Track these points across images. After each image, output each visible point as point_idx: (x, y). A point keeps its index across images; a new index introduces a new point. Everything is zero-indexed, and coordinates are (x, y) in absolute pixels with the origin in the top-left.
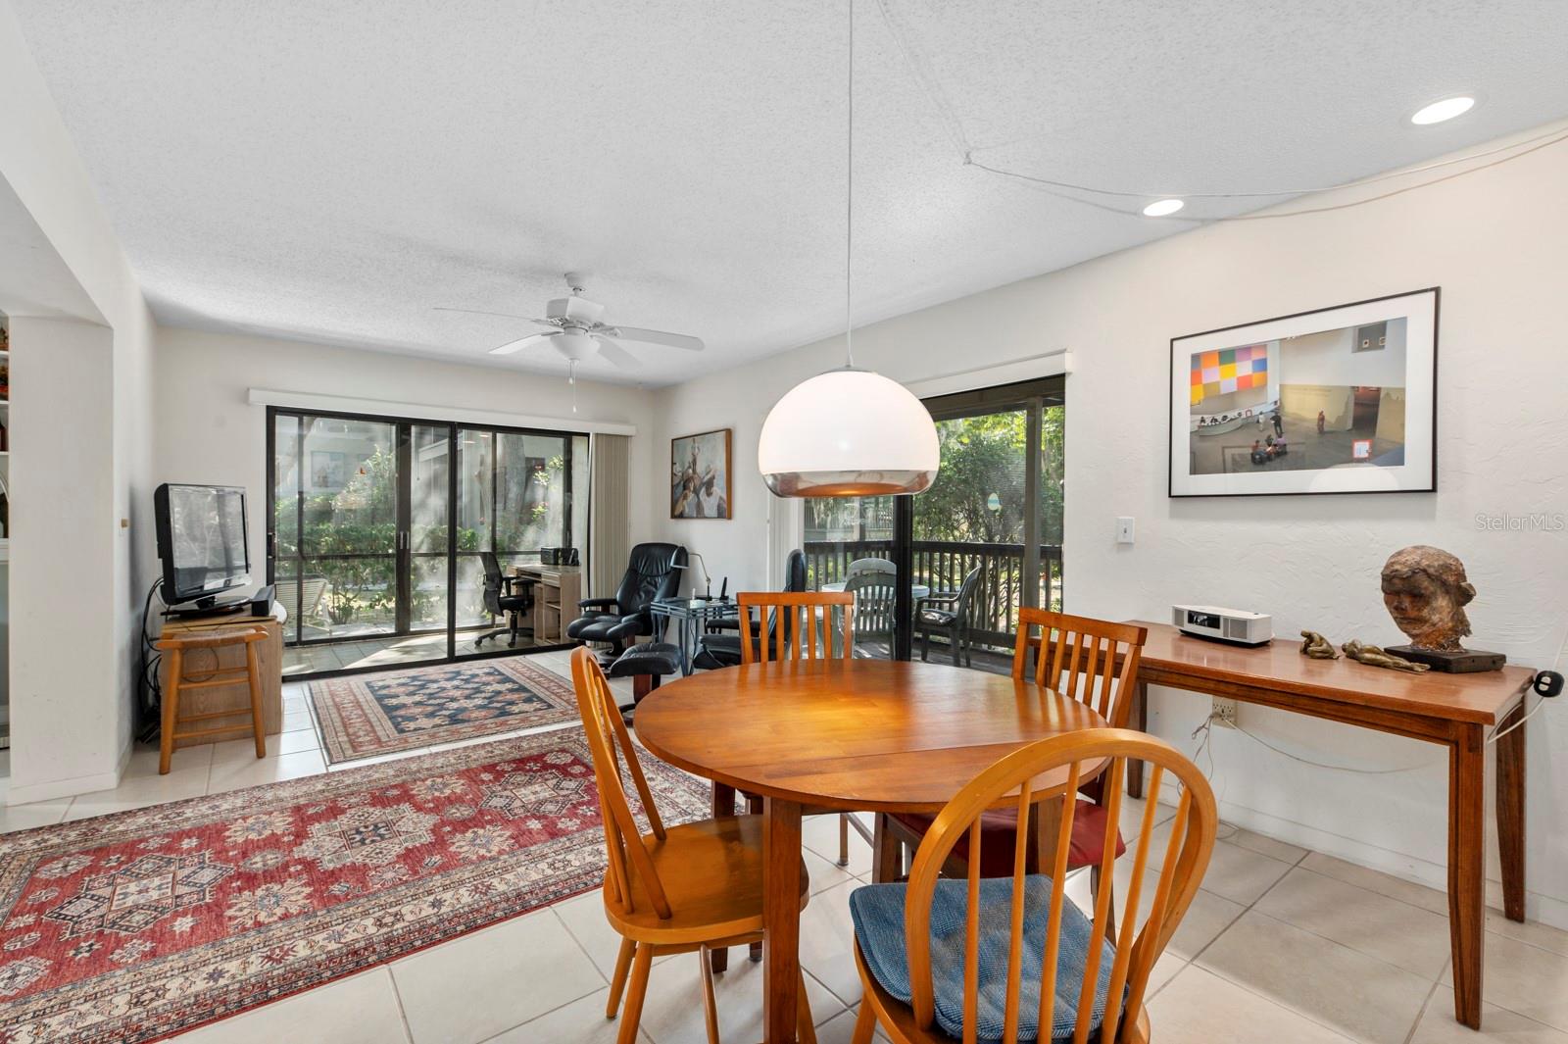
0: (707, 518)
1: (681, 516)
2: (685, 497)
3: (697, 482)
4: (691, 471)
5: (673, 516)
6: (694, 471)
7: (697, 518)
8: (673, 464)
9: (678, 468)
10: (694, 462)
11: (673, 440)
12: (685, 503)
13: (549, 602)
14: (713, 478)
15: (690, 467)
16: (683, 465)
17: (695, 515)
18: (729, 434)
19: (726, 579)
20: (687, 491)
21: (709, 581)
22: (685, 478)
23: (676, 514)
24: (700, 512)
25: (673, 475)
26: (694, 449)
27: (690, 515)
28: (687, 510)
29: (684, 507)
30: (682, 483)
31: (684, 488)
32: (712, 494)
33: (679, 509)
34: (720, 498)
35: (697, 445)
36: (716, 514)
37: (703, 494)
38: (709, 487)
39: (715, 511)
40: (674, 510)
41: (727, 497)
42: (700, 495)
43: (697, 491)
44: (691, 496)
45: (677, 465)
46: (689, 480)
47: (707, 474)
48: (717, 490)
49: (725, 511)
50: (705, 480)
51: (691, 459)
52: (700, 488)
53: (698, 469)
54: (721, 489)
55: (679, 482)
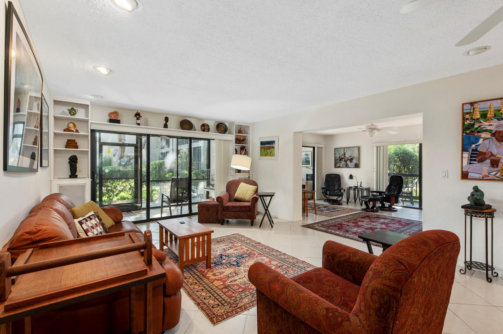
0: (350, 167)
1: (339, 167)
4: (343, 156)
5: (335, 167)
7: (346, 167)
8: (335, 154)
10: (345, 154)
11: (335, 149)
12: (340, 164)
14: (353, 158)
15: (343, 155)
18: (359, 148)
19: (361, 182)
20: (341, 161)
21: (357, 182)
22: (340, 158)
23: (336, 166)
24: (347, 166)
25: (335, 157)
26: (345, 151)
27: (343, 167)
28: (341, 166)
29: (340, 165)
30: (339, 159)
31: (340, 160)
32: (352, 162)
33: (338, 165)
34: (356, 163)
35: (345, 150)
36: (354, 167)
37: (348, 162)
38: (351, 160)
39: (354, 166)
40: (336, 165)
41: (358, 163)
42: (347, 162)
43: (346, 161)
44: (343, 162)
45: (337, 155)
46: (342, 158)
47: (350, 157)
48: (355, 161)
49: (357, 166)
50: (349, 159)
51: (343, 153)
52: (347, 160)
53: (346, 156)
54: (357, 161)
55: (338, 159)
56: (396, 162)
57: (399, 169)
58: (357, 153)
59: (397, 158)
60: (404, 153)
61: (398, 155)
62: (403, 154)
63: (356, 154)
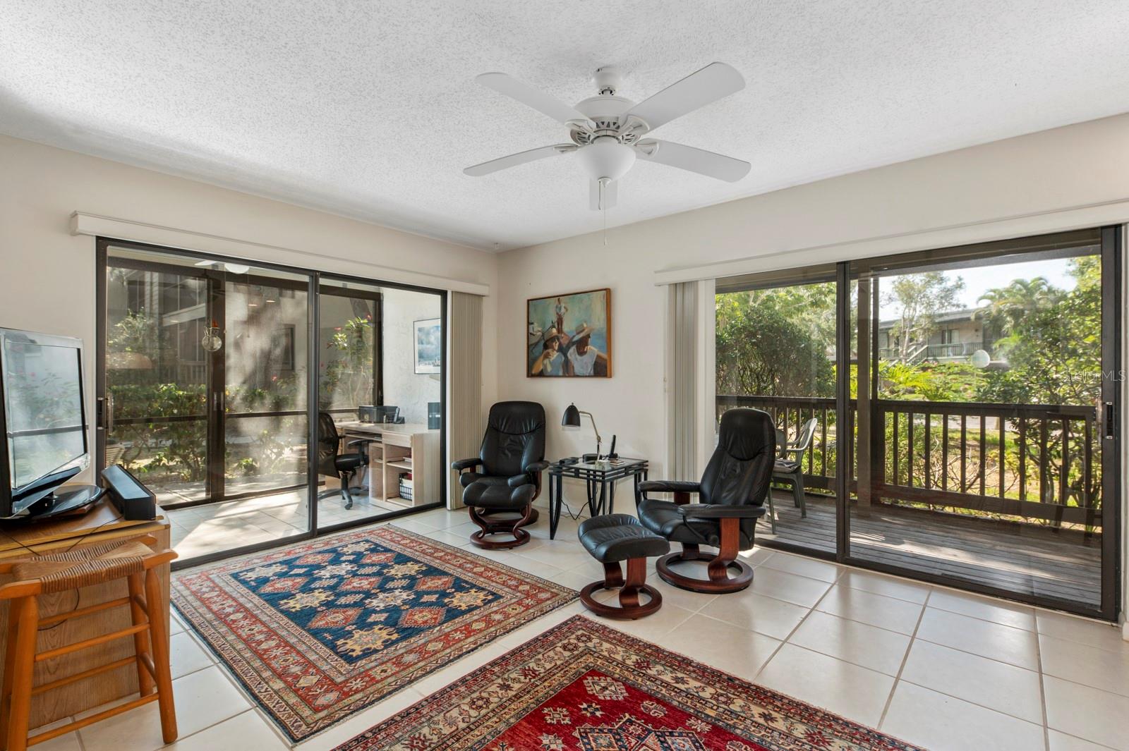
0: (578, 376)
1: (541, 374)
2: (547, 356)
3: (565, 341)
4: (554, 331)
5: (530, 375)
6: (560, 331)
7: (564, 376)
8: (529, 323)
9: (536, 328)
10: (560, 321)
11: (528, 301)
12: (546, 361)
13: (389, 462)
14: (588, 336)
15: (553, 327)
16: (543, 325)
17: (561, 374)
18: (608, 292)
19: (615, 437)
20: (550, 350)
21: (599, 439)
22: (547, 337)
23: (533, 372)
24: (567, 371)
25: (529, 334)
26: (563, 310)
27: (554, 373)
28: (549, 369)
29: (545, 366)
30: (543, 342)
31: (546, 347)
32: (585, 353)
33: (538, 368)
34: (598, 357)
35: (563, 305)
36: (592, 373)
37: (572, 352)
38: (581, 345)
39: (590, 370)
40: (532, 369)
41: (604, 355)
42: (568, 354)
43: (563, 350)
44: (555, 355)
45: (536, 324)
46: (553, 339)
47: (578, 333)
48: (593, 349)
49: (601, 369)
50: (575, 339)
51: (555, 319)
52: (568, 347)
53: (566, 328)
54: (600, 348)
55: (539, 342)
56: (748, 361)
57: (759, 382)
58: (603, 316)
59: (753, 344)
60: (771, 328)
61: (753, 335)
62: (770, 331)
63: (598, 322)
